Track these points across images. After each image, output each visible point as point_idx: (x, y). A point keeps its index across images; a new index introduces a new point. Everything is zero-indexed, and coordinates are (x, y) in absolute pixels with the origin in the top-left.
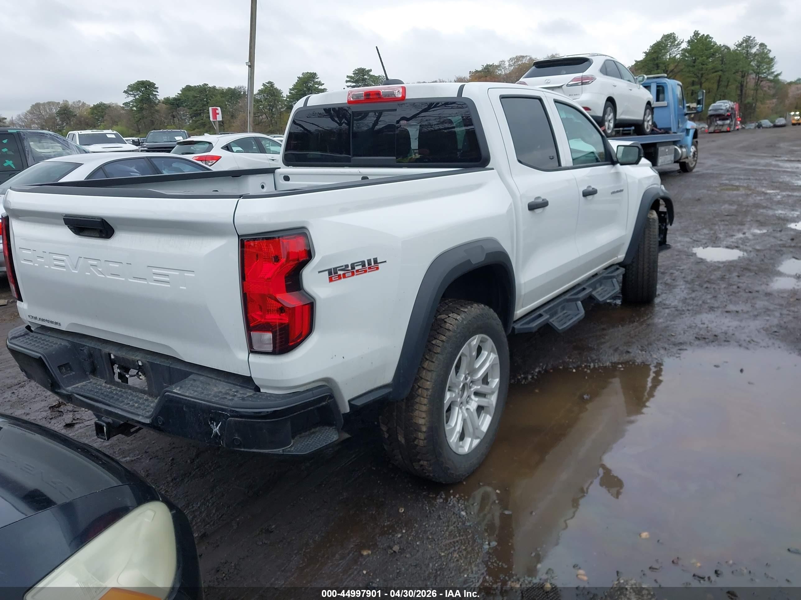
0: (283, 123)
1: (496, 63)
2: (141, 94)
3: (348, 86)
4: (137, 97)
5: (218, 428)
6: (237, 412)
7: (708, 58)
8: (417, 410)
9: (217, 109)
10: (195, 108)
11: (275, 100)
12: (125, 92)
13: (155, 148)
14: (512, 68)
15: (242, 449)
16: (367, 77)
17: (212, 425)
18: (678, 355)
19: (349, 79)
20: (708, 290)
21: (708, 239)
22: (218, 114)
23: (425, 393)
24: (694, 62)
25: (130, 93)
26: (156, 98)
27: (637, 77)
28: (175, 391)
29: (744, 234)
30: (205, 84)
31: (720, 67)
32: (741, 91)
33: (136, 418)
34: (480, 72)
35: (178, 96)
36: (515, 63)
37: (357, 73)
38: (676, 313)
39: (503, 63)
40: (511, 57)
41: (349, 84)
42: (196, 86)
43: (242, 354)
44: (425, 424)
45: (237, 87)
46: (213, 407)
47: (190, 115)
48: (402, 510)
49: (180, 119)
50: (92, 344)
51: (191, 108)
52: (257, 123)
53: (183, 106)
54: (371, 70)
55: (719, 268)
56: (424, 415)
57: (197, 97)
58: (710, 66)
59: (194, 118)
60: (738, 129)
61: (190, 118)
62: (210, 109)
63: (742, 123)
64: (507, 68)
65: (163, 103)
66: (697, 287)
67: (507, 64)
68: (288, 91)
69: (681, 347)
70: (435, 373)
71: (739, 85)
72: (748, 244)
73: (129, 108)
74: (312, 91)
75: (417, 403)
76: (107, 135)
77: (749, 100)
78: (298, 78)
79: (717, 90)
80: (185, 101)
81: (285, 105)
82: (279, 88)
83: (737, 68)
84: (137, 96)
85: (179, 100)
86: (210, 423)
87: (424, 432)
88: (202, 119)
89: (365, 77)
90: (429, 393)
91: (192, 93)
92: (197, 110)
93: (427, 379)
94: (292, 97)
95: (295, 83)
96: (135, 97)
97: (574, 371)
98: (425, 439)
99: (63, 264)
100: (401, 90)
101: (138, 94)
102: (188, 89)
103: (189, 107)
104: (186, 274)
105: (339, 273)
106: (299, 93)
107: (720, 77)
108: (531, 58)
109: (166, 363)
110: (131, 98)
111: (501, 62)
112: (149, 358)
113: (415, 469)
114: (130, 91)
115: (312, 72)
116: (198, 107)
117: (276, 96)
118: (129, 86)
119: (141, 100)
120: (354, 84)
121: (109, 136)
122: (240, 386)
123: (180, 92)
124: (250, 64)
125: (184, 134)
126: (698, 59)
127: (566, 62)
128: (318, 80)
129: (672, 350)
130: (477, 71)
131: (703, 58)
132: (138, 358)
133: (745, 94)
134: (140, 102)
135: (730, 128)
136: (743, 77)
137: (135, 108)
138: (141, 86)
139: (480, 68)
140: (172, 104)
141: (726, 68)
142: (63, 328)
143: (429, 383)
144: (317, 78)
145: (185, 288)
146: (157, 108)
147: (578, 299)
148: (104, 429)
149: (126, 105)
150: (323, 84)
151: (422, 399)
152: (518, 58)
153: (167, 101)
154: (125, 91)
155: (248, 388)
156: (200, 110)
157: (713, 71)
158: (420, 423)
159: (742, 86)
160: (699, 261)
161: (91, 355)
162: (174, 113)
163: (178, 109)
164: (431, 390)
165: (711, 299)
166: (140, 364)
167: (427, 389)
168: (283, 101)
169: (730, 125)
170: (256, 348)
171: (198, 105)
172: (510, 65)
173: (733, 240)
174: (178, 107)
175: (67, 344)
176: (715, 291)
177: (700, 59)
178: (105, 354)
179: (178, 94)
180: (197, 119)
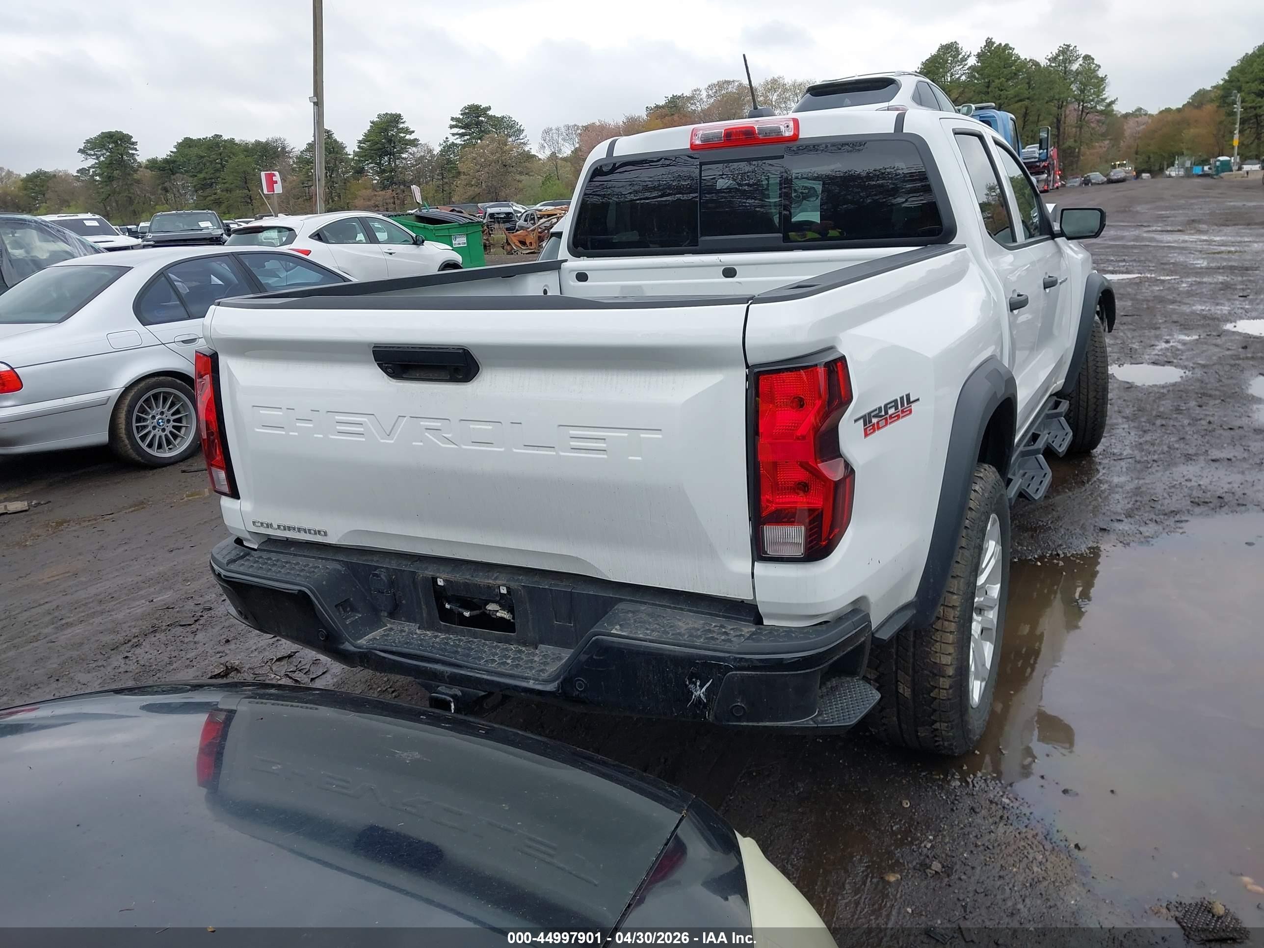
0: (349, 196)
1: (688, 93)
2: (108, 154)
3: (453, 135)
4: (102, 159)
5: (704, 689)
6: (746, 660)
7: (1008, 80)
8: (937, 641)
9: (274, 175)
10: (201, 176)
11: (336, 159)
12: (81, 151)
13: (167, 241)
14: (712, 100)
15: (745, 723)
16: (483, 119)
17: (692, 686)
18: (1181, 531)
19: (455, 123)
20: (1166, 430)
21: (1120, 353)
22: (276, 182)
23: (951, 614)
24: (988, 87)
25: (89, 152)
26: (135, 160)
27: (960, 107)
28: (614, 631)
29: (1167, 342)
30: (217, 136)
31: (1026, 94)
32: (1058, 129)
33: (524, 684)
34: (663, 107)
35: (171, 156)
36: (716, 92)
37: (468, 113)
38: (1138, 466)
39: (698, 92)
40: (710, 83)
41: (455, 130)
42: (200, 139)
43: (741, 564)
44: (951, 664)
45: (270, 139)
46: (697, 655)
47: (195, 187)
48: (907, 804)
49: (177, 195)
50: (393, 565)
51: (196, 176)
52: (308, 197)
53: (182, 173)
54: (489, 108)
55: (1163, 395)
56: (951, 649)
57: (205, 156)
58: (1011, 92)
59: (200, 192)
60: (1057, 188)
61: (193, 191)
62: (263, 174)
63: (1062, 178)
64: (705, 100)
65: (147, 167)
66: (1148, 426)
67: (704, 94)
68: (356, 144)
69: (1177, 518)
70: (962, 580)
71: (1055, 120)
72: (1184, 357)
73: (86, 178)
74: (394, 143)
75: (938, 630)
76: (85, 222)
77: (1070, 142)
78: (372, 122)
79: (1023, 128)
80: (184, 164)
81: (353, 168)
82: (339, 140)
83: (1052, 94)
84: (102, 157)
85: (174, 162)
86: (687, 683)
87: (949, 676)
88: (215, 194)
89: (480, 118)
90: (957, 613)
91: (195, 151)
92: (205, 179)
93: (952, 590)
94: (364, 154)
95: (366, 131)
96: (98, 158)
97: (1039, 564)
98: (950, 687)
99: (360, 429)
100: (791, 124)
101: (103, 155)
102: (187, 144)
103: (191, 174)
104: (642, 435)
105: (874, 420)
106: (375, 147)
107: (1027, 108)
108: (740, 84)
109: (563, 587)
110: (91, 161)
111: (695, 91)
112: (525, 581)
113: (917, 737)
114: (89, 149)
115: (394, 113)
116: (206, 173)
117: (337, 153)
118: (88, 142)
119: (110, 164)
120: (463, 131)
121: (88, 223)
122: (724, 617)
123: (175, 150)
124: (316, 100)
125: (214, 217)
126: (993, 81)
127: (861, 85)
128: (405, 125)
129: (1167, 523)
130: (657, 107)
131: (1001, 80)
132: (499, 582)
133: (1064, 133)
134: (107, 167)
135: (1048, 185)
136: (1060, 107)
137: (98, 178)
138: (109, 140)
139: (662, 102)
140: (163, 169)
141: (1034, 94)
142: (332, 539)
143: (955, 597)
144: (403, 123)
145: (639, 458)
146: (136, 176)
147: (1037, 452)
148: (451, 706)
149: (82, 174)
150: (413, 132)
151: (946, 623)
152: (722, 85)
153: (153, 164)
154: (80, 149)
155: (741, 620)
156: (211, 179)
157: (1017, 99)
158: (944, 663)
159: (1059, 121)
160: (1127, 386)
161: (392, 584)
162: (167, 184)
163: (173, 177)
164: (958, 609)
165: (1177, 441)
166: (504, 591)
167: (953, 607)
168: (348, 161)
169: (1047, 181)
170: (771, 552)
171: (206, 170)
172: (709, 96)
173: (1156, 352)
174: (173, 174)
175: (338, 567)
176: (1178, 431)
177: (997, 81)
178: (425, 579)
179: (172, 152)
180: (206, 194)
